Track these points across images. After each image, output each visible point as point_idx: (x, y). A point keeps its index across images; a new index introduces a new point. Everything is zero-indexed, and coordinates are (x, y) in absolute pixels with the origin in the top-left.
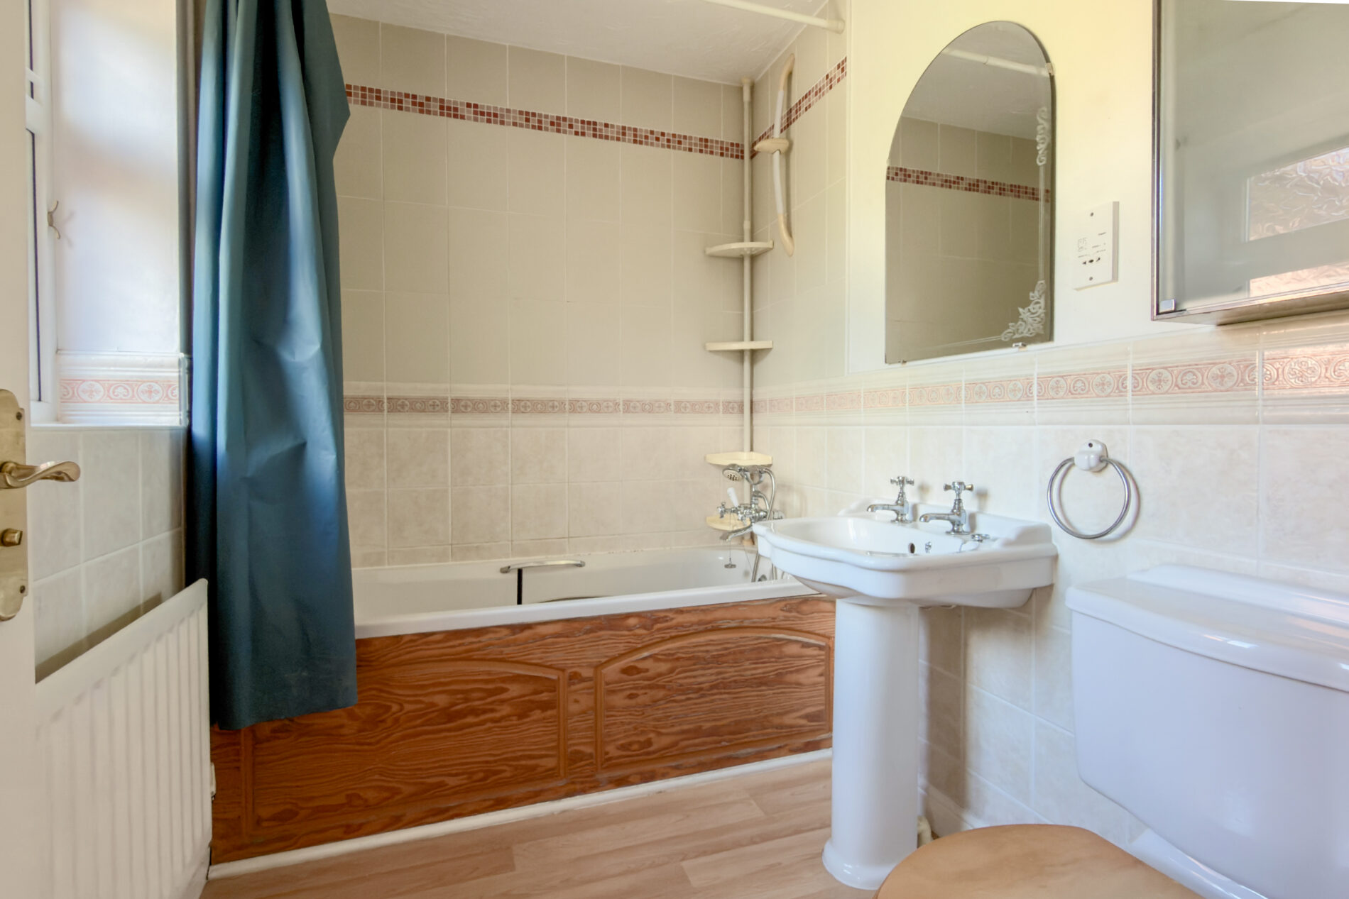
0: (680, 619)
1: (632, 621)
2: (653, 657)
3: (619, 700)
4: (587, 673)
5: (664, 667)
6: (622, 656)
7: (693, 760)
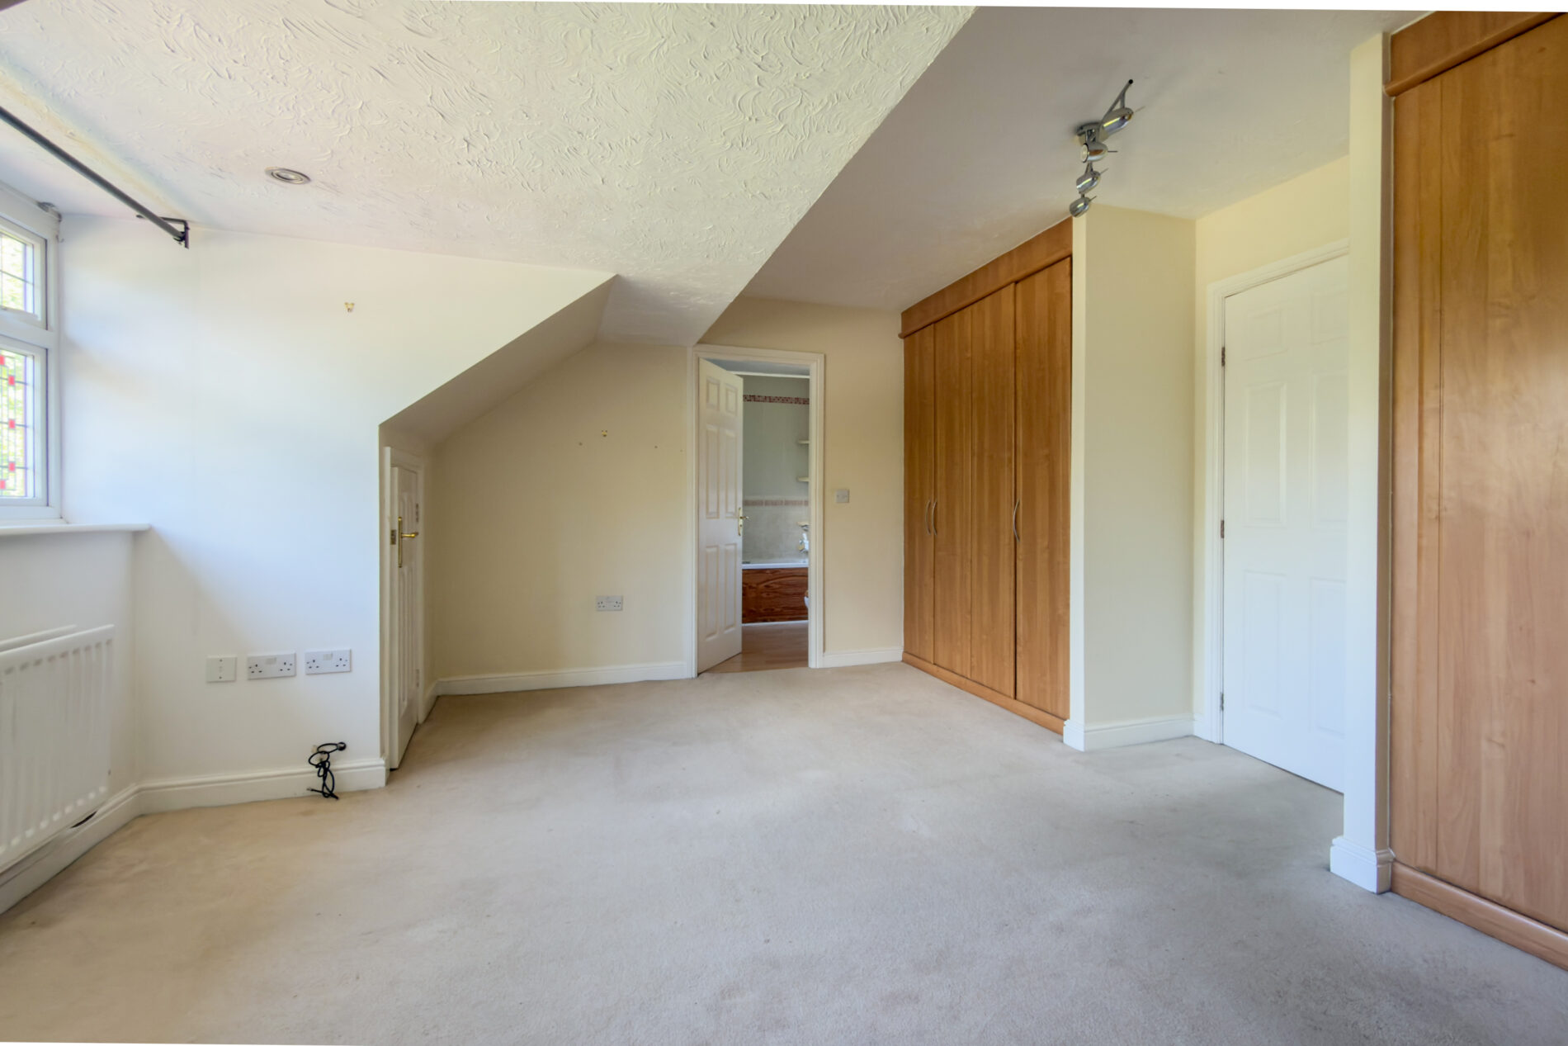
0: (783, 572)
1: (768, 572)
2: (775, 583)
3: (764, 595)
4: (754, 585)
5: (777, 586)
6: (764, 582)
7: (788, 617)
